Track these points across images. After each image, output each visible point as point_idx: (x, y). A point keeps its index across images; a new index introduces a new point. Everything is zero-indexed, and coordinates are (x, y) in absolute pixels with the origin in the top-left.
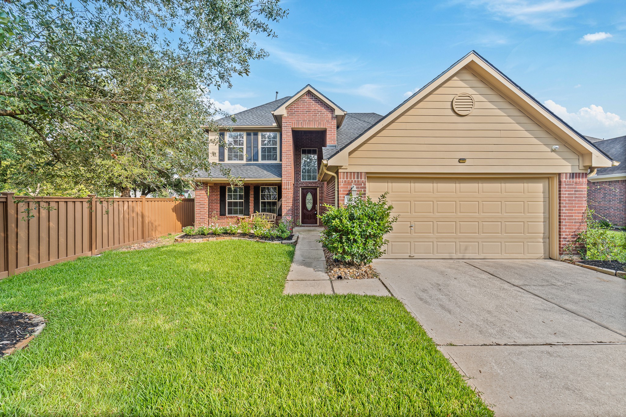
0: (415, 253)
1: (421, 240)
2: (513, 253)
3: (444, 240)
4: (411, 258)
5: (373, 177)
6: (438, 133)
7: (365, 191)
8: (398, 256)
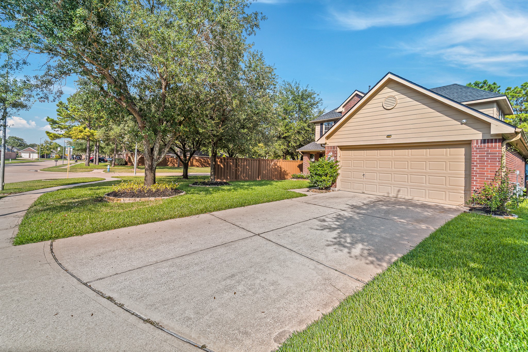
0: (365, 190)
1: (369, 183)
2: (435, 199)
3: (383, 184)
4: (363, 193)
5: (343, 148)
6: (374, 122)
7: (336, 155)
8: (356, 191)
